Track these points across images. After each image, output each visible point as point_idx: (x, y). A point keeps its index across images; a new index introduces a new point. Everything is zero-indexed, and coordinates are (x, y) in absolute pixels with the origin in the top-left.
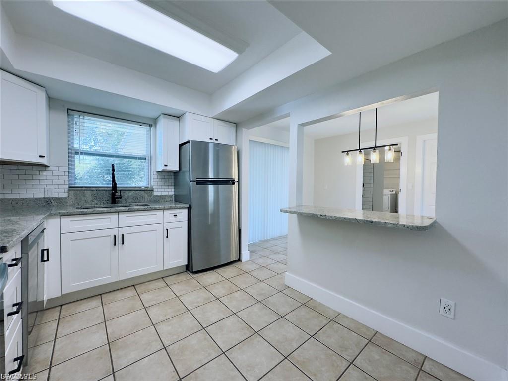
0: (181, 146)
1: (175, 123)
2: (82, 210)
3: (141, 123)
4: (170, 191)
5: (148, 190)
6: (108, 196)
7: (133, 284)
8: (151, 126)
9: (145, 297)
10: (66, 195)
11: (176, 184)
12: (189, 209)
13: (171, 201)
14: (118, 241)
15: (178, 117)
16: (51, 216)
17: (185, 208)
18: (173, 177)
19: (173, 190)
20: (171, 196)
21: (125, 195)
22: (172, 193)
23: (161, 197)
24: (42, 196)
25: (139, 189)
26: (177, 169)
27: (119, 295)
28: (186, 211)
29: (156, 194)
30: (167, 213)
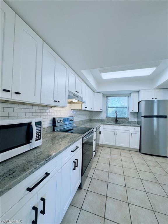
0: (139, 102)
1: (137, 94)
2: (108, 123)
3: (125, 96)
4: (135, 120)
5: (127, 119)
6: (115, 120)
7: (120, 148)
8: (129, 96)
9: (122, 153)
10: (105, 119)
11: (138, 117)
12: (141, 127)
13: (135, 123)
14: (116, 133)
15: (138, 92)
16: (102, 124)
17: (139, 127)
18: (137, 114)
19: (137, 119)
20: (136, 121)
21: (119, 120)
22: (136, 120)
23: (132, 121)
24: (101, 119)
25: (124, 118)
26: (138, 111)
27: (115, 150)
28: (139, 128)
29: (130, 120)
30: (131, 127)
